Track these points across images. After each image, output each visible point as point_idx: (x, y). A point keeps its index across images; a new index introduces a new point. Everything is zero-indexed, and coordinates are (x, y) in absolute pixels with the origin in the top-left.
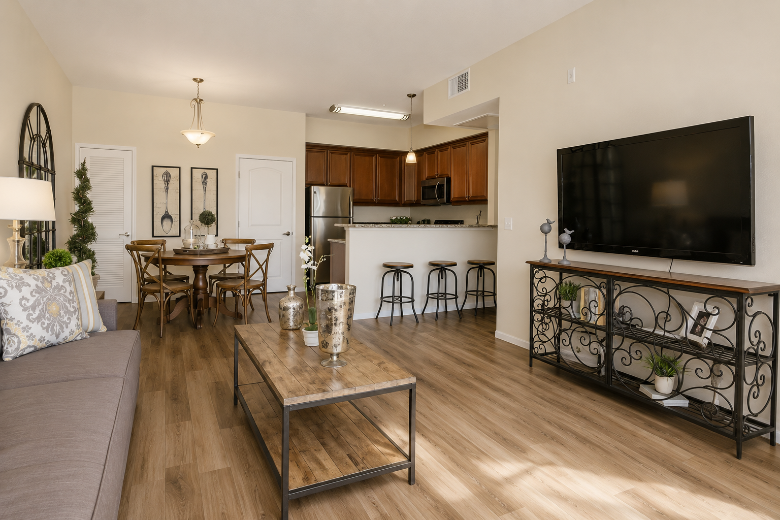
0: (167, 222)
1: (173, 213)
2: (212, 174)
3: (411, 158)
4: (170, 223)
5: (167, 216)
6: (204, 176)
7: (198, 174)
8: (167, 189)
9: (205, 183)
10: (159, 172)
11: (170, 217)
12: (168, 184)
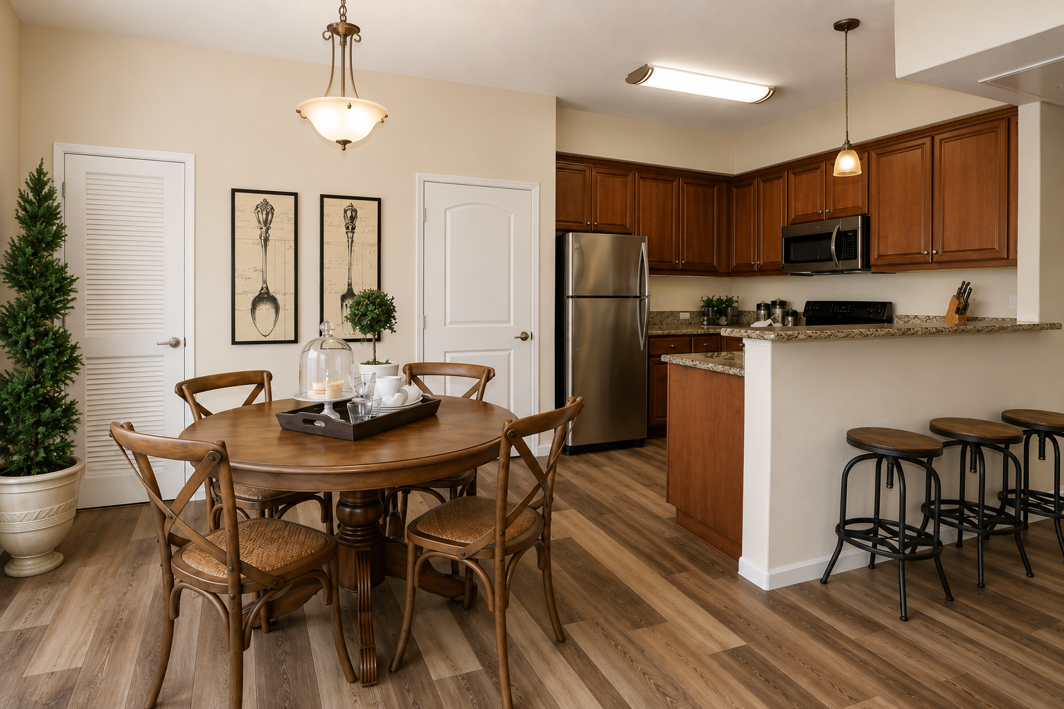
0: (265, 309)
1: (281, 288)
2: (367, 212)
3: (847, 164)
4: (273, 311)
5: (265, 297)
6: (349, 213)
7: (335, 209)
8: (266, 240)
9: (351, 227)
10: (247, 203)
11: (273, 300)
12: (268, 229)
